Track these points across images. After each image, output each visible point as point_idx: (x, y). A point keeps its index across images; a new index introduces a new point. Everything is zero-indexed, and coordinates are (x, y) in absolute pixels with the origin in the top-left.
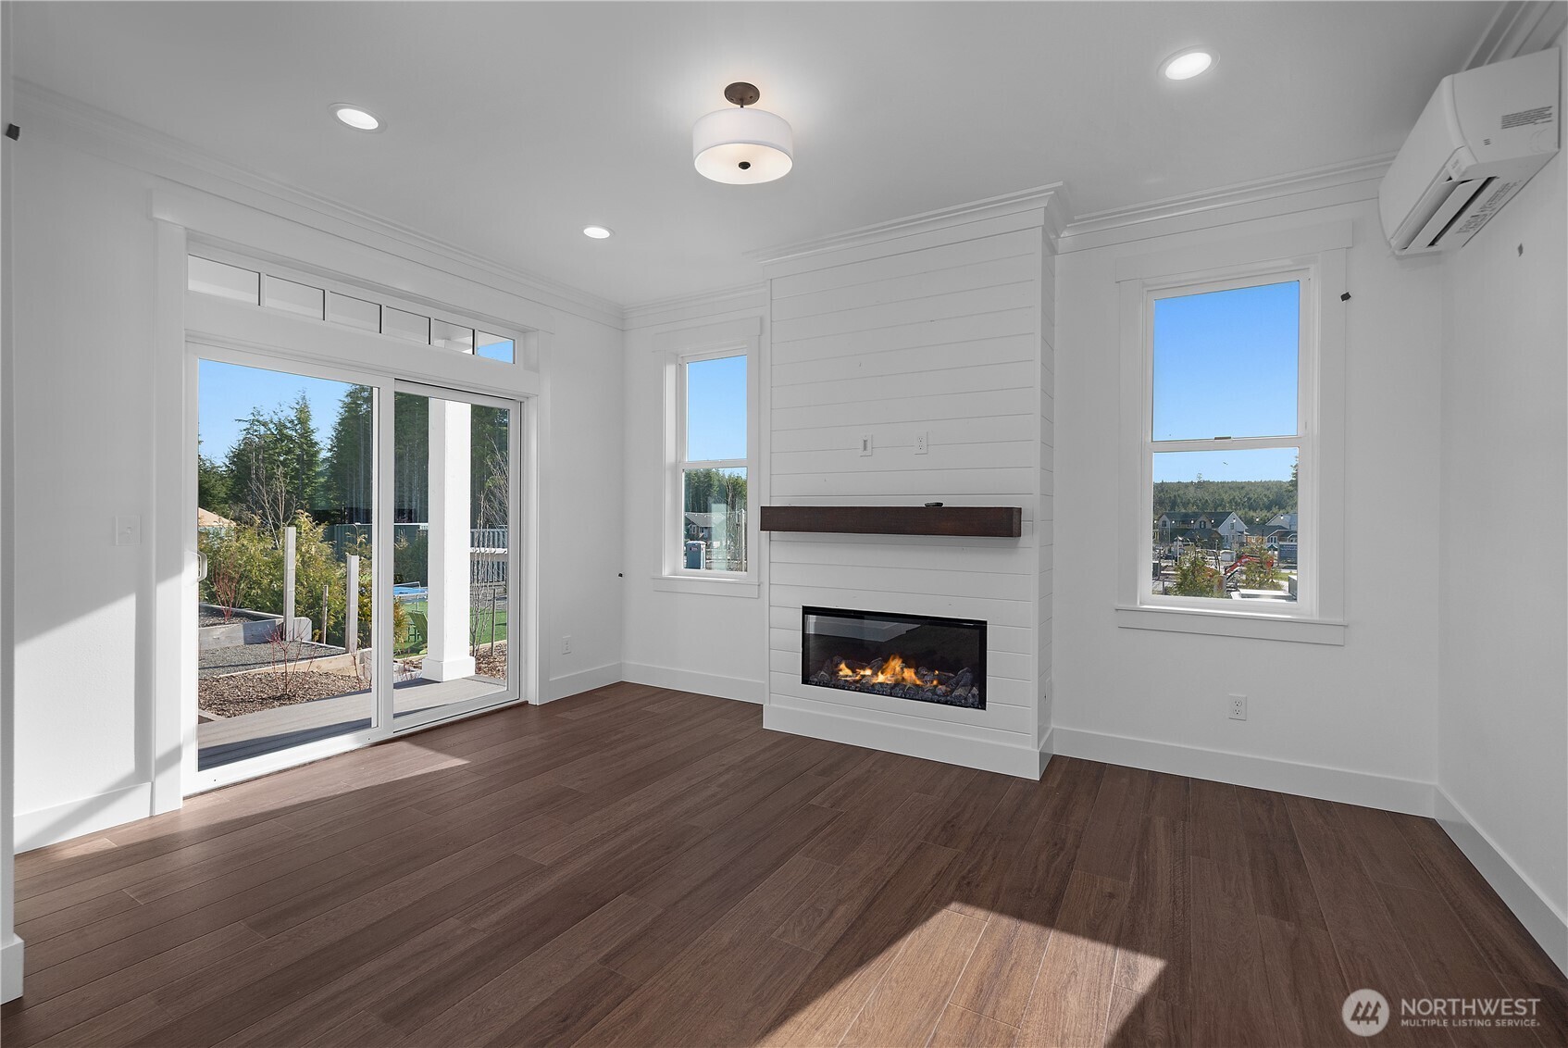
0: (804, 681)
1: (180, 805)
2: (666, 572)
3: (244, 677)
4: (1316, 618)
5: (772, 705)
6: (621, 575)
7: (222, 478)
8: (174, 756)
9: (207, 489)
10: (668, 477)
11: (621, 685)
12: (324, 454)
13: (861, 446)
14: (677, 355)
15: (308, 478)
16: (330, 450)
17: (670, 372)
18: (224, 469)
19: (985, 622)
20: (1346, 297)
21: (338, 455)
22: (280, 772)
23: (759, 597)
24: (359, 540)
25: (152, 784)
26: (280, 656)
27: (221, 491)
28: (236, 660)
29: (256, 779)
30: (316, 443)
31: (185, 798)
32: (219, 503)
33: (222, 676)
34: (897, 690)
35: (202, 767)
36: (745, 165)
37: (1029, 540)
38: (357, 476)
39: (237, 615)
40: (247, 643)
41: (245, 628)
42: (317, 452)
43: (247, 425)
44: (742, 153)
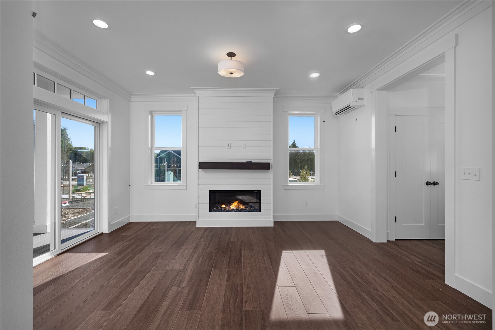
0: (210, 212)
2: (149, 183)
4: (319, 184)
5: (199, 220)
6: (130, 186)
10: (150, 152)
11: (130, 223)
13: (227, 146)
19: (261, 191)
20: (324, 122)
34: (237, 210)
36: (231, 73)
37: (271, 170)
44: (232, 70)
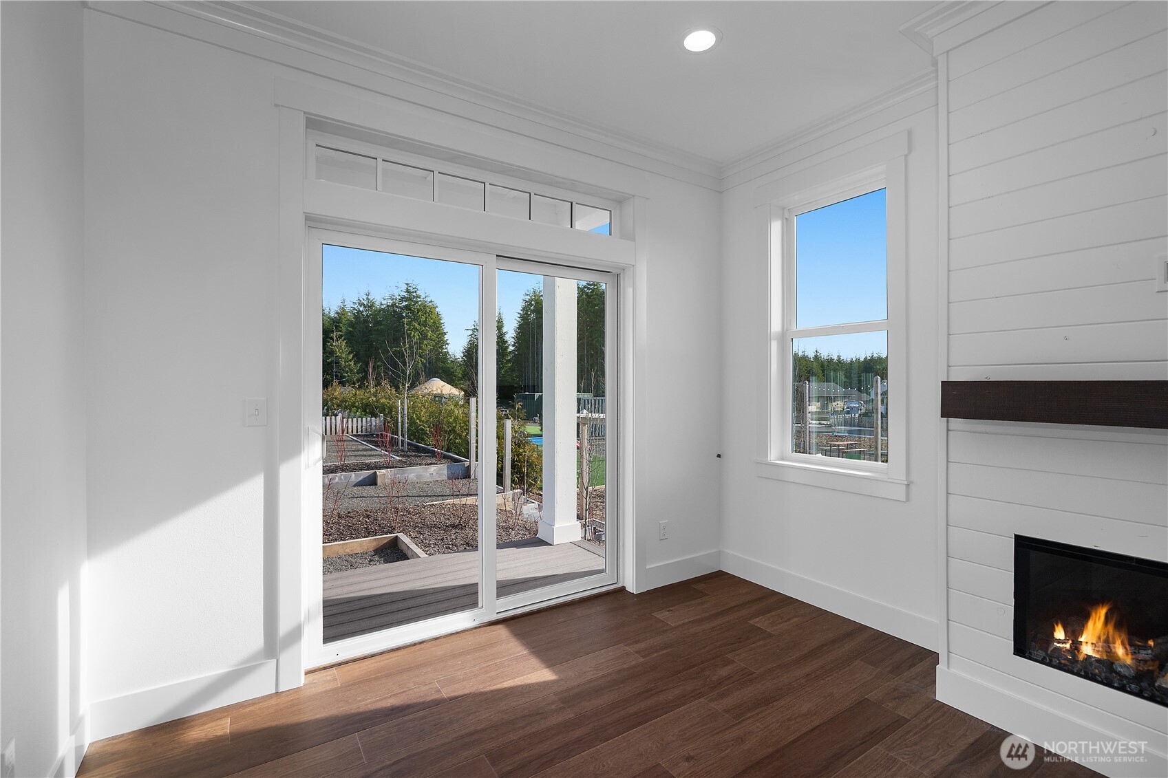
0: (1018, 653)
1: (302, 681)
2: (773, 457)
3: (440, 505)
5: (953, 670)
6: (719, 456)
7: (461, 365)
8: (296, 635)
9: (453, 372)
10: (774, 346)
11: (720, 576)
12: (511, 348)
14: (784, 209)
15: (502, 364)
16: (513, 346)
17: (776, 228)
18: (461, 359)
21: (518, 349)
22: (393, 650)
23: (908, 499)
24: (517, 406)
25: (277, 660)
26: (465, 490)
27: (459, 373)
28: (439, 491)
29: (372, 656)
30: (507, 342)
31: (308, 673)
32: (458, 380)
33: (428, 504)
35: (327, 639)
38: (528, 362)
39: (446, 457)
40: (449, 479)
41: (448, 468)
42: (507, 347)
43: (470, 332)
